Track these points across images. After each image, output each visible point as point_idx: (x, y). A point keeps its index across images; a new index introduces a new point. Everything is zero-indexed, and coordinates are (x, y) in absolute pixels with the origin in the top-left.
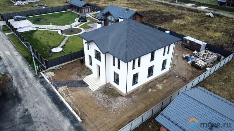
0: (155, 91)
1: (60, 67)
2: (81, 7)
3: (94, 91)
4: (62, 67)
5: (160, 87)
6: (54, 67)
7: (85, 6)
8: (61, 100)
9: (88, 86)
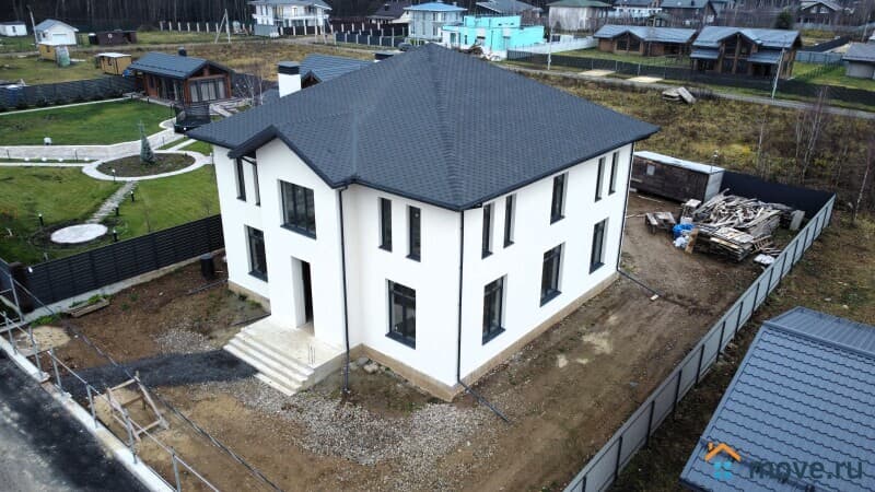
0: (589, 364)
1: (96, 300)
2: (182, 75)
3: (290, 393)
4: (105, 302)
5: (601, 342)
6: (65, 305)
7: (199, 72)
8: (109, 455)
9: (256, 371)
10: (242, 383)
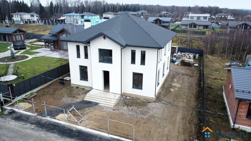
1: (32, 94)
2: (11, 33)
3: (112, 107)
4: (36, 94)
5: (177, 85)
6: (23, 96)
7: (16, 32)
9: (98, 103)
10: (97, 107)
